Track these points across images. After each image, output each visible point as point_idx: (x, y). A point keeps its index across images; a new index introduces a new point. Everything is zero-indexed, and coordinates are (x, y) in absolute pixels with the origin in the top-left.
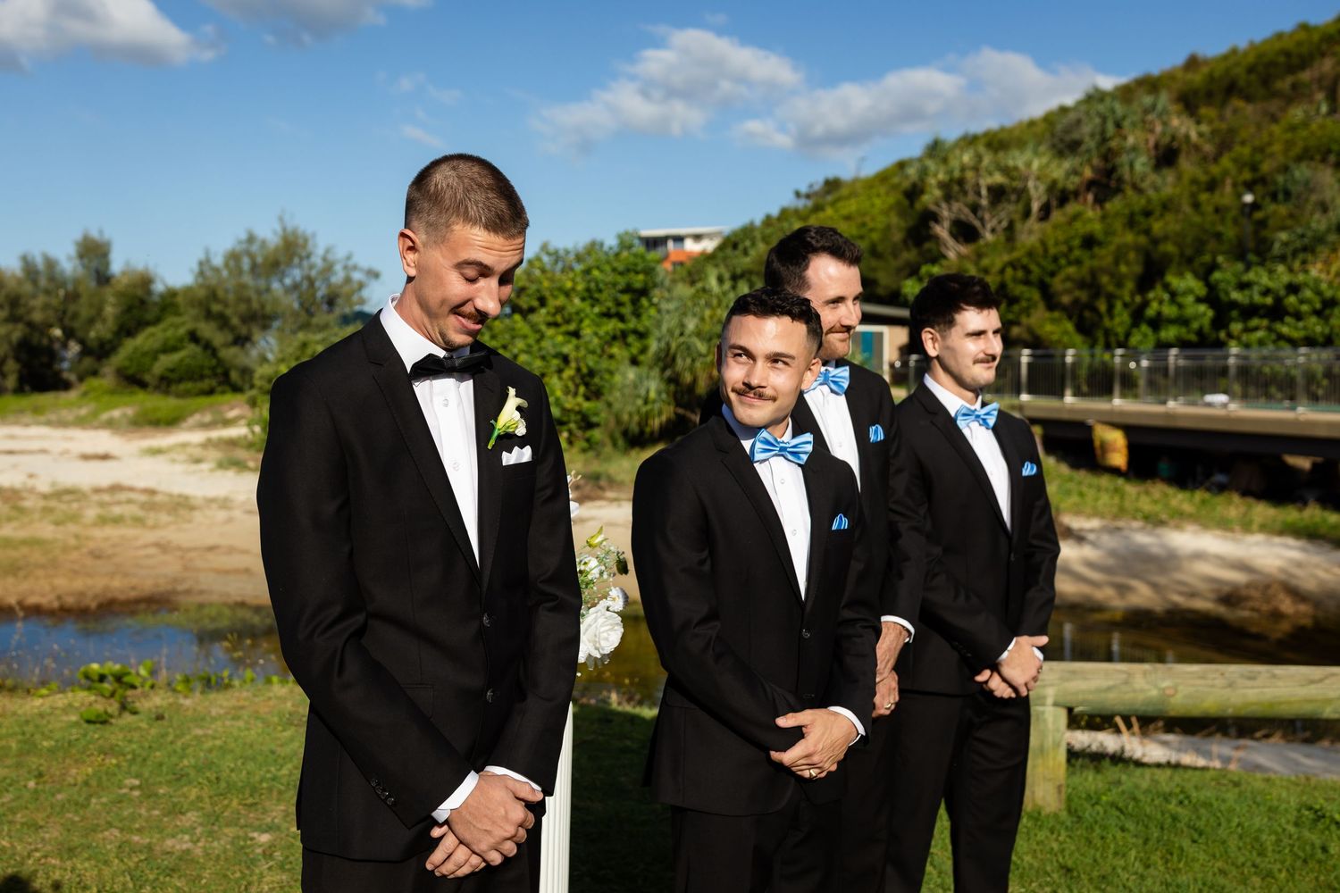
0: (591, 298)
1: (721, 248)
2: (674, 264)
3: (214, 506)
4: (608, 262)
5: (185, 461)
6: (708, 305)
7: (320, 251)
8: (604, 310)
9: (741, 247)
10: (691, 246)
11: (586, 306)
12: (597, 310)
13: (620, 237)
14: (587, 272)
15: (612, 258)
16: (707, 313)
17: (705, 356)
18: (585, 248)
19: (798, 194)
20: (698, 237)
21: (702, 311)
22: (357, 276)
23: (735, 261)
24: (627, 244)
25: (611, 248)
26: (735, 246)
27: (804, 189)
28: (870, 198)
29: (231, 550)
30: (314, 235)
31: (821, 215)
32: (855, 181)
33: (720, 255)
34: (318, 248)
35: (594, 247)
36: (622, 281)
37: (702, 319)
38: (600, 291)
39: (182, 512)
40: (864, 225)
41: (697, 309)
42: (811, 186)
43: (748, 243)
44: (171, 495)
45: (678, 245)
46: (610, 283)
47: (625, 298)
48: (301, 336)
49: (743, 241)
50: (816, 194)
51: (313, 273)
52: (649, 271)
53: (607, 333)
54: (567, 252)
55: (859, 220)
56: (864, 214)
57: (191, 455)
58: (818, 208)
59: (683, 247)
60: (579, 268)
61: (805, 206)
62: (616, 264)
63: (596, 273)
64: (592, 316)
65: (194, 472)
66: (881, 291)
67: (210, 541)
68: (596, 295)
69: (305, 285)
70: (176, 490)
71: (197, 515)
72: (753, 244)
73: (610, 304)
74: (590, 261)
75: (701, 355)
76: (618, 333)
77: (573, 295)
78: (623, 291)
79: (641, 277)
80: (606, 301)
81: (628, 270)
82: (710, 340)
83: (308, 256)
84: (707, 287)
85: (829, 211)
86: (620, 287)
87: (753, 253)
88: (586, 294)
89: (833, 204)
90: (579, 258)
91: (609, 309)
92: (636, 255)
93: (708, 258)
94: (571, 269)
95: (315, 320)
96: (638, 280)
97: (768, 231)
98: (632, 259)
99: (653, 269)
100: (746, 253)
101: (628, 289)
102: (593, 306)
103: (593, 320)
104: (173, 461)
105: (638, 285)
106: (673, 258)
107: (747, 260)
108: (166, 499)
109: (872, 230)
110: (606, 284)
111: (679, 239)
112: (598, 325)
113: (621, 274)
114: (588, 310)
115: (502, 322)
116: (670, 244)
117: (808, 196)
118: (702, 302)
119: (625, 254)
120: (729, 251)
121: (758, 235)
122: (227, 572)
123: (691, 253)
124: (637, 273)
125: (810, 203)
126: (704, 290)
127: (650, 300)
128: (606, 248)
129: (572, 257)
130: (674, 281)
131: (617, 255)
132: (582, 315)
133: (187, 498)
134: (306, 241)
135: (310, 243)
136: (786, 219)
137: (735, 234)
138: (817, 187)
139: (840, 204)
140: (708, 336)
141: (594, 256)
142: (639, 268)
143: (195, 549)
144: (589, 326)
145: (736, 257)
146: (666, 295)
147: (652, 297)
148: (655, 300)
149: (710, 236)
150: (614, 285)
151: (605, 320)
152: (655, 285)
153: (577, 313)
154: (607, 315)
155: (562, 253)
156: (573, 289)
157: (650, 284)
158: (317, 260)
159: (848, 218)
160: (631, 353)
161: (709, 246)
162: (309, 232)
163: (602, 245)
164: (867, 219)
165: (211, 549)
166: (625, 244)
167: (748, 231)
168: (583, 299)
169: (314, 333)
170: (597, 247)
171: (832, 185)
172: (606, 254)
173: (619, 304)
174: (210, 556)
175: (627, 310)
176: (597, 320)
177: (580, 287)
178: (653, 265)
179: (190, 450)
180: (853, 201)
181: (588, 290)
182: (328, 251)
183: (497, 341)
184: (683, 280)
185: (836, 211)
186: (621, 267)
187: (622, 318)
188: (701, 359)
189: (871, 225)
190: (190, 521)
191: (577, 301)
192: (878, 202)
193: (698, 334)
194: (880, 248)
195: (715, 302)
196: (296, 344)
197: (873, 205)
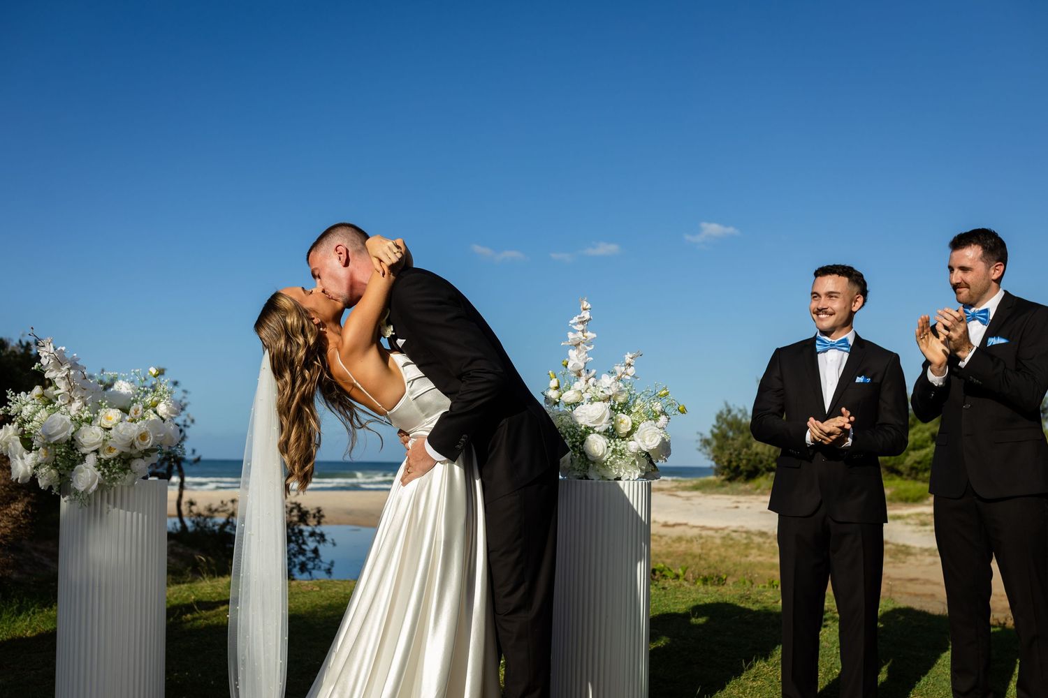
3: (927, 553)
5: (916, 524)
29: (927, 582)
39: (901, 556)
44: (897, 545)
57: (921, 521)
65: (920, 531)
67: (912, 576)
70: (901, 542)
71: (911, 559)
104: (907, 524)
108: (893, 547)
122: (916, 595)
133: (907, 547)
143: (900, 579)
165: (911, 580)
174: (909, 585)
179: (922, 518)
190: (904, 562)
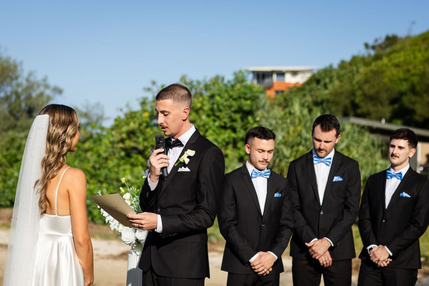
0: (214, 115)
1: (308, 83)
2: (277, 92)
4: (226, 91)
6: (293, 123)
7: (25, 75)
8: (223, 124)
9: (322, 83)
10: (289, 79)
11: (210, 121)
12: (217, 124)
13: (235, 74)
14: (212, 97)
15: (229, 89)
16: (291, 129)
17: (288, 158)
18: (211, 80)
19: (367, 46)
20: (294, 73)
21: (288, 127)
22: (48, 92)
23: (318, 93)
24: (240, 79)
25: (229, 82)
26: (318, 82)
27: (371, 43)
28: (413, 52)
30: (21, 63)
31: (379, 63)
32: (408, 38)
33: (308, 87)
34: (24, 72)
35: (217, 79)
36: (235, 105)
37: (288, 133)
38: (220, 111)
40: (408, 71)
41: (285, 126)
42: (376, 40)
43: (327, 80)
45: (281, 78)
46: (227, 106)
47: (237, 116)
48: (11, 133)
49: (324, 79)
50: (380, 46)
51: (20, 90)
52: (254, 99)
53: (224, 140)
54: (199, 83)
55: (405, 68)
56: (408, 64)
58: (378, 57)
59: (284, 80)
60: (206, 94)
61: (369, 55)
62: (231, 93)
63: (218, 98)
64: (214, 128)
66: (417, 118)
68: (218, 114)
69: (14, 98)
72: (331, 81)
73: (226, 120)
74: (215, 90)
75: (285, 157)
76: (231, 140)
77: (201, 112)
78: (236, 112)
79: (249, 102)
80: (224, 118)
81: (240, 98)
82: (292, 147)
83: (17, 78)
84: (292, 111)
85: (385, 60)
86: (233, 109)
87: (330, 87)
88: (210, 113)
89: (389, 55)
90: (207, 87)
91: (225, 123)
92: (246, 87)
93: (300, 89)
94: (201, 95)
95: (19, 123)
96: (247, 105)
97: (342, 72)
98: (243, 90)
99: (257, 98)
100: (325, 86)
101: (239, 110)
102: (214, 121)
103: (214, 131)
105: (246, 108)
106: (276, 87)
107: (326, 92)
109: (413, 75)
110: (224, 107)
111: (281, 74)
112: (218, 135)
113: (235, 99)
114: (211, 123)
115: (152, 129)
116: (275, 77)
117: (373, 48)
118: (289, 121)
119: (238, 86)
120: (314, 85)
121: (334, 74)
123: (289, 84)
124: (246, 99)
125: (372, 53)
126: (290, 113)
127: (254, 118)
128: (226, 81)
129: (202, 86)
130: (272, 106)
131: (233, 86)
132: (207, 127)
134: (15, 67)
135: (19, 69)
136: (356, 65)
137: (319, 73)
138: (380, 42)
139: (392, 56)
140: (291, 145)
141: (216, 85)
142: (248, 96)
144: (211, 135)
145: (319, 89)
146: (266, 115)
147: (256, 117)
148: (258, 119)
149: (303, 72)
150: (230, 107)
151: (223, 131)
152: (258, 108)
153: (204, 126)
154: (224, 127)
155: (195, 83)
156: (201, 108)
157: (254, 108)
158: (22, 80)
159: (397, 66)
160: (239, 154)
161: (300, 79)
162: (18, 61)
163: (223, 79)
164: (411, 67)
166: (239, 79)
167: (328, 72)
168: (208, 116)
169: (19, 132)
170: (220, 80)
171: (391, 40)
172: (226, 85)
173: (233, 120)
175: (238, 125)
176: (218, 131)
177: (207, 107)
178: (257, 94)
180: (402, 54)
181: (212, 110)
182: (30, 74)
183: (148, 142)
184: (279, 105)
185: (390, 60)
186: (235, 96)
187: (234, 130)
188: (286, 160)
189: (413, 71)
191: (204, 117)
192: (419, 55)
193: (285, 143)
194: (418, 88)
195: (297, 121)
196: (7, 139)
197: (415, 58)
